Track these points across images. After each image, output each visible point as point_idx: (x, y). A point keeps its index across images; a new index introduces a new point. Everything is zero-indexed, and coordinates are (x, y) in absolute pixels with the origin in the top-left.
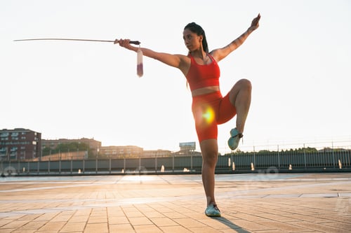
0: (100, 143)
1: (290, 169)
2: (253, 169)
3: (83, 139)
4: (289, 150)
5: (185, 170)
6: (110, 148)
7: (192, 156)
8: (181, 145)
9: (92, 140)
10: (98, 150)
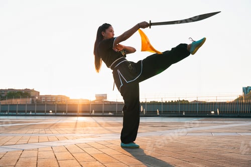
0: (39, 92)
1: (184, 114)
2: (158, 114)
3: (26, 89)
4: (170, 101)
5: (110, 114)
6: (46, 97)
7: (103, 103)
8: (97, 96)
9: (33, 90)
10: (37, 98)
